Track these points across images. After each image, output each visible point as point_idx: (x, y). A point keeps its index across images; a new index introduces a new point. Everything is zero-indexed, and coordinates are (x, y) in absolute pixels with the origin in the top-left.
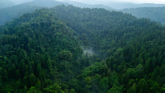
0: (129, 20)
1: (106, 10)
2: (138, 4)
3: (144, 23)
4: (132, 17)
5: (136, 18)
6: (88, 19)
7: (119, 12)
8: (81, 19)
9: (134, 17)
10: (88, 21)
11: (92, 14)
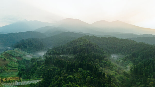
0: (133, 43)
1: (117, 38)
2: (138, 35)
3: (142, 44)
4: (134, 42)
5: (137, 42)
6: (106, 43)
7: (126, 39)
8: (102, 44)
9: (136, 42)
10: (106, 44)
11: (109, 41)
